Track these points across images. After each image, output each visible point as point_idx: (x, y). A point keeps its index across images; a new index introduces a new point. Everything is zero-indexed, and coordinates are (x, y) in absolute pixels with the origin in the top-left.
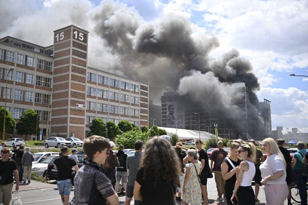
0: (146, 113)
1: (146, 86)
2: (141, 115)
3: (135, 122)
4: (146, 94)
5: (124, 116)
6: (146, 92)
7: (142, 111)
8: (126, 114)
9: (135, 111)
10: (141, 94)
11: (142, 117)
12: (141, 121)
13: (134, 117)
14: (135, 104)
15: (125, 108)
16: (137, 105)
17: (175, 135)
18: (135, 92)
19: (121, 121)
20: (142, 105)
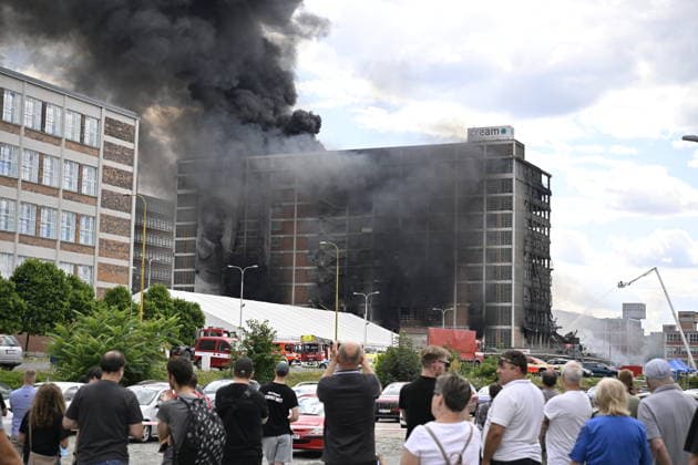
0: (121, 234)
1: (130, 122)
2: (102, 241)
3: (76, 266)
4: (126, 157)
5: (36, 240)
6: (129, 145)
7: (108, 224)
8: (43, 234)
9: (78, 222)
10: (107, 156)
11: (107, 248)
12: (103, 266)
13: (76, 247)
14: (79, 193)
15: (39, 209)
16: (91, 199)
17: (262, 328)
18: (81, 145)
19: (20, 262)
20: (109, 200)
